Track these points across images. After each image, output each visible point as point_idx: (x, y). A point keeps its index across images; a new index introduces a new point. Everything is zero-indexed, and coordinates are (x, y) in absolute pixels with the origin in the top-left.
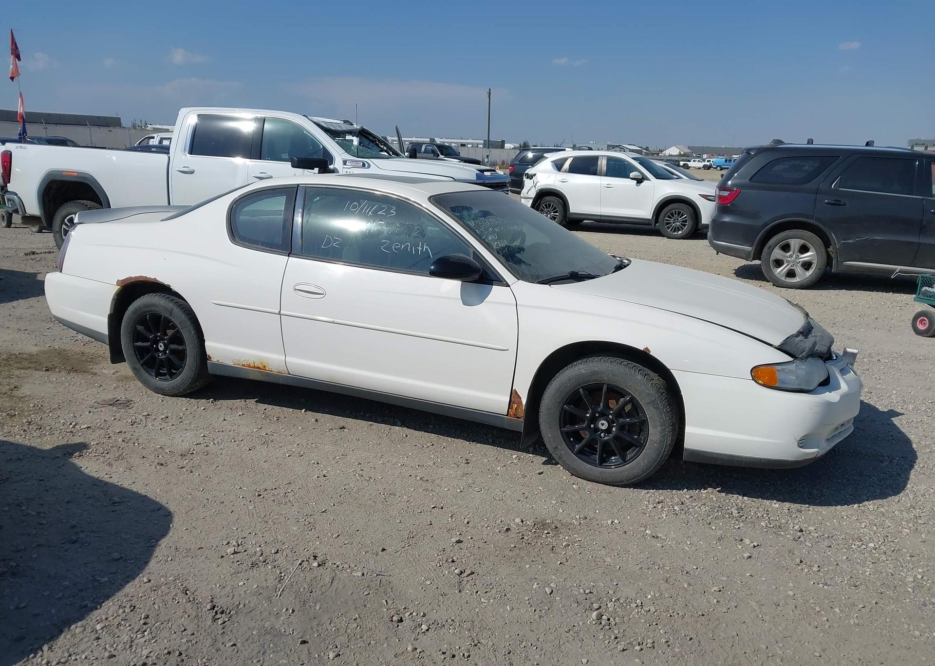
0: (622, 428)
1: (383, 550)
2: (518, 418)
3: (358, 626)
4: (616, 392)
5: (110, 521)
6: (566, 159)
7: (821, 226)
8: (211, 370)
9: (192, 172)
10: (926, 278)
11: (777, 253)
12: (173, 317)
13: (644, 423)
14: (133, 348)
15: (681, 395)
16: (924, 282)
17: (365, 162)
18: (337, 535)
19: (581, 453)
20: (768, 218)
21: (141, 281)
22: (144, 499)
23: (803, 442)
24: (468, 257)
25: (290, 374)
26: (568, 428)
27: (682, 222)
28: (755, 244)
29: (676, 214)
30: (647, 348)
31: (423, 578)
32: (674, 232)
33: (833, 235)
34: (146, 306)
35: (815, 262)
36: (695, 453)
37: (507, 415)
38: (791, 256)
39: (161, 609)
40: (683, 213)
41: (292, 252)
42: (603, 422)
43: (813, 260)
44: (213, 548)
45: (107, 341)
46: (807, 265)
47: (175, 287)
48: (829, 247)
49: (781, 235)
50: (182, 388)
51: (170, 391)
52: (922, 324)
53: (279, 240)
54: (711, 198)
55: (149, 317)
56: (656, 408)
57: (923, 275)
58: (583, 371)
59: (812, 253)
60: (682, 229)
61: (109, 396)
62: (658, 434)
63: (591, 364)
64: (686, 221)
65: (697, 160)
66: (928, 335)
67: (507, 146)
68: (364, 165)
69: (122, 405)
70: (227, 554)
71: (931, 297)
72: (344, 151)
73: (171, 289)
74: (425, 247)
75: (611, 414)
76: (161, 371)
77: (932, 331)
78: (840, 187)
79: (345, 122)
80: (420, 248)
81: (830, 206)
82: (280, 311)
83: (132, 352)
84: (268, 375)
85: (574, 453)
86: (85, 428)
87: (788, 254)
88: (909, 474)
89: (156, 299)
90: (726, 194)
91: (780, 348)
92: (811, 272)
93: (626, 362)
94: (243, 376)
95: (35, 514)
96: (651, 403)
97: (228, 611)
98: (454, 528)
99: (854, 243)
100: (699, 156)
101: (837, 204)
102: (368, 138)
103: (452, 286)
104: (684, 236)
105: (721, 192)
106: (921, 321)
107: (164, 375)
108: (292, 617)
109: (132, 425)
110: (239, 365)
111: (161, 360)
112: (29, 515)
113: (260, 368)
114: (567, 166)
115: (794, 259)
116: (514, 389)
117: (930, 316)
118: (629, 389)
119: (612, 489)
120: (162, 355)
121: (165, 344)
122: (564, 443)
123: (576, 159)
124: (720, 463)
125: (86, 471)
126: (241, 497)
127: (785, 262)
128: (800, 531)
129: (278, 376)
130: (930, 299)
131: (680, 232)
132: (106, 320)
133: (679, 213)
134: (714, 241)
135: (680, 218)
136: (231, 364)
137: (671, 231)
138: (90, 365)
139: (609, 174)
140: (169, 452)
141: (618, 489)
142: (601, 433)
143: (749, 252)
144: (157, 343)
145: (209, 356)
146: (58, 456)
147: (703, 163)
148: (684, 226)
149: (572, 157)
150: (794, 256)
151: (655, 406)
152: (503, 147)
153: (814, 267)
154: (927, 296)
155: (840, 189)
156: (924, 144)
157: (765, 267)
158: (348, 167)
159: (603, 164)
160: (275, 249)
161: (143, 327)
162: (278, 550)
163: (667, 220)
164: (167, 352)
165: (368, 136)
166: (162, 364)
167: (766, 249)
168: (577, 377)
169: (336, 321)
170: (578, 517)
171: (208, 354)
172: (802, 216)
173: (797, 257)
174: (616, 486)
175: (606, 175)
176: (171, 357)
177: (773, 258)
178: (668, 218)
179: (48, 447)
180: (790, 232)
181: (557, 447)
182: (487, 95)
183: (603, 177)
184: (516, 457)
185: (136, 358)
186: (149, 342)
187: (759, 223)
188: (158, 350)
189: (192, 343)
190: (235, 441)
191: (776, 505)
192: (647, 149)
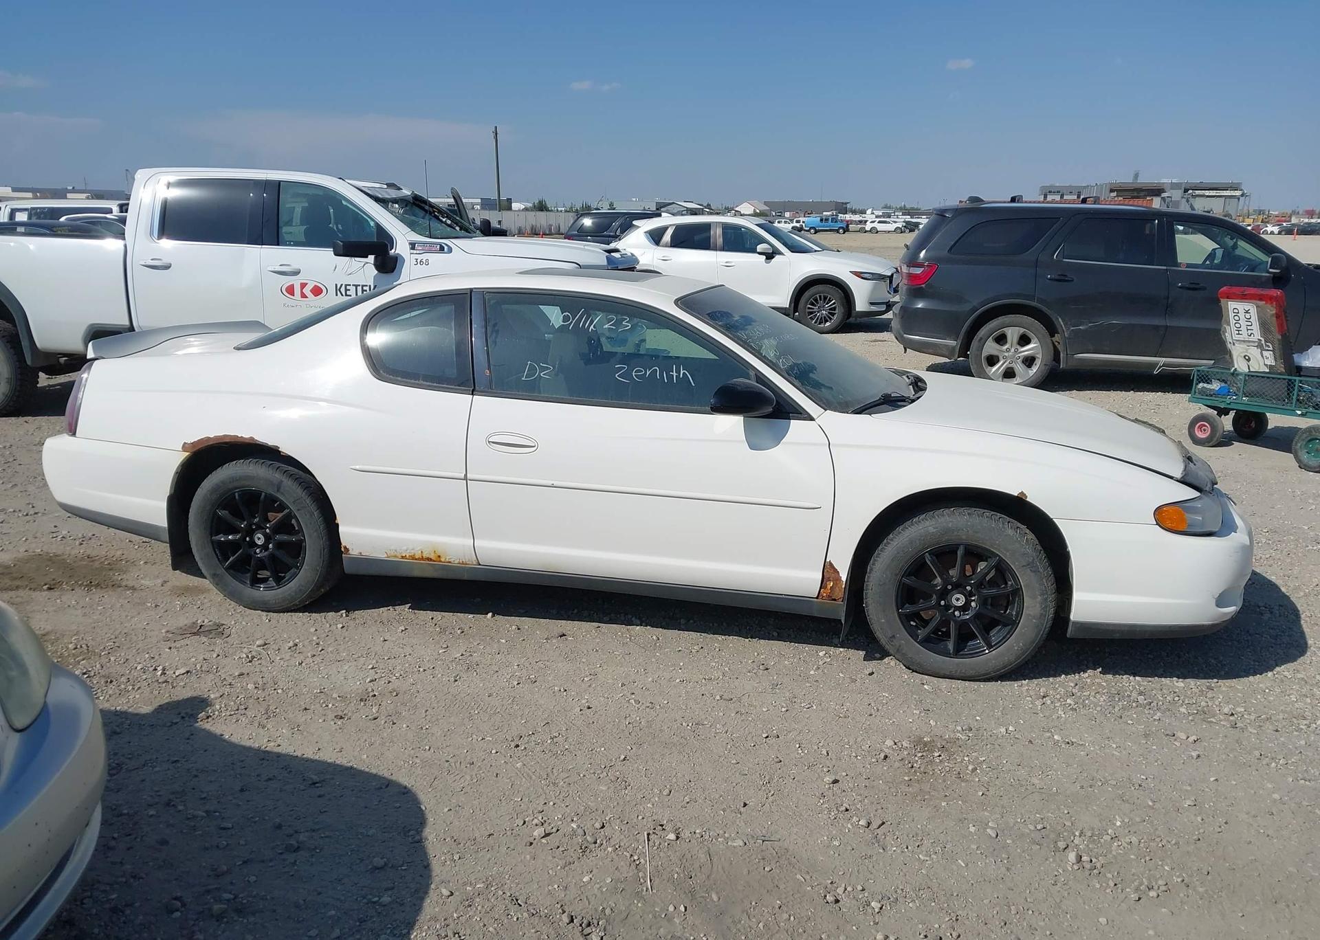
0: (983, 602)
1: (745, 805)
2: (835, 600)
3: (790, 916)
4: (975, 554)
5: (325, 811)
6: (664, 229)
7: (1044, 309)
8: (348, 569)
9: (167, 267)
10: (1203, 371)
11: (991, 347)
12: (282, 493)
13: (1017, 592)
14: (210, 544)
15: (1069, 552)
16: (1200, 378)
17: (443, 245)
18: (667, 791)
19: (927, 642)
20: (976, 302)
21: (226, 443)
22: (350, 772)
23: (1221, 601)
24: (750, 382)
25: (480, 565)
26: (908, 609)
27: (830, 309)
28: (961, 337)
29: (821, 300)
30: (1022, 493)
31: (825, 838)
32: (820, 324)
33: (1060, 319)
34: (233, 479)
35: (1040, 356)
36: (1084, 627)
37: (817, 598)
38: (1008, 350)
39: (500, 932)
40: (830, 298)
41: (477, 388)
42: (958, 596)
43: (1037, 354)
44: (509, 833)
45: (166, 537)
46: (1029, 361)
47: (286, 449)
48: (1054, 336)
49: (995, 323)
50: (299, 598)
51: (279, 605)
52: (1201, 431)
53: (452, 372)
54: (866, 276)
55: (239, 495)
56: (1034, 572)
57: (1199, 368)
58: (931, 530)
59: (1035, 345)
60: (831, 319)
61: (183, 621)
62: (1038, 605)
63: (942, 520)
64: (834, 309)
65: (783, 220)
66: (1211, 444)
67: (515, 206)
68: (442, 249)
69: (214, 632)
70: (535, 839)
71: (1212, 396)
72: (410, 230)
73: (280, 452)
74: (682, 372)
75: (970, 585)
76: (258, 576)
77: (1215, 439)
78: (1063, 258)
79: (390, 185)
80: (675, 374)
81: (1056, 283)
82: (466, 475)
83: (209, 549)
84: (447, 567)
85: (917, 642)
86: (183, 674)
87: (1005, 347)
88: (1300, 626)
89: (251, 468)
90: (918, 271)
91: (1183, 481)
92: (1035, 369)
93: (988, 513)
94: (403, 572)
95: (204, 814)
96: (1028, 565)
97: (595, 922)
98: (815, 763)
99: (1086, 330)
100: (780, 214)
101: (1062, 279)
102: (423, 209)
103: (732, 424)
104: (833, 329)
105: (912, 268)
106: (1200, 427)
107: (264, 580)
108: (690, 919)
109: (250, 662)
110: (396, 556)
111: (260, 559)
112: (197, 817)
113: (431, 560)
114: (667, 237)
115: (1011, 354)
116: (828, 560)
117: (1212, 420)
118: (996, 548)
119: (975, 685)
120: (261, 551)
121: (265, 535)
122: (903, 629)
123: (680, 229)
124: (1117, 636)
125: (234, 739)
126: (494, 751)
127: (1001, 358)
128: (1231, 715)
129: (463, 567)
130: (1211, 398)
131: (828, 324)
132: (164, 505)
133: (825, 298)
134: (905, 335)
135: (827, 304)
136: (383, 556)
137: (815, 322)
138: (114, 575)
139: (726, 248)
140: (339, 697)
141: (982, 685)
142: (954, 611)
143: (954, 348)
144: (250, 532)
145: (345, 547)
146: (174, 721)
147: (792, 225)
148: (833, 316)
149: (673, 225)
150: (1013, 350)
151: (1033, 569)
152: (510, 208)
153: (1038, 363)
154: (1207, 396)
155: (1065, 260)
156: (1058, 192)
157: (975, 366)
158: (418, 252)
159: (717, 233)
160: (447, 385)
161: (227, 512)
162: (603, 823)
163: (809, 308)
164: (271, 546)
165: (423, 205)
166: (262, 565)
167: (975, 344)
168: (922, 538)
169: (556, 483)
170: (959, 728)
171: (343, 544)
172: (1018, 296)
173: (1016, 351)
174: (979, 681)
175: (723, 249)
176: (278, 553)
177: (985, 353)
178: (812, 305)
179: (146, 709)
180: (1006, 319)
181: (894, 636)
182: (493, 135)
183: (719, 253)
184: (825, 655)
185: (217, 559)
186: (239, 533)
187: (967, 307)
188: (254, 545)
189: (316, 531)
190: (425, 670)
191: (1179, 684)
192: (708, 206)
